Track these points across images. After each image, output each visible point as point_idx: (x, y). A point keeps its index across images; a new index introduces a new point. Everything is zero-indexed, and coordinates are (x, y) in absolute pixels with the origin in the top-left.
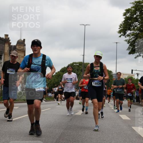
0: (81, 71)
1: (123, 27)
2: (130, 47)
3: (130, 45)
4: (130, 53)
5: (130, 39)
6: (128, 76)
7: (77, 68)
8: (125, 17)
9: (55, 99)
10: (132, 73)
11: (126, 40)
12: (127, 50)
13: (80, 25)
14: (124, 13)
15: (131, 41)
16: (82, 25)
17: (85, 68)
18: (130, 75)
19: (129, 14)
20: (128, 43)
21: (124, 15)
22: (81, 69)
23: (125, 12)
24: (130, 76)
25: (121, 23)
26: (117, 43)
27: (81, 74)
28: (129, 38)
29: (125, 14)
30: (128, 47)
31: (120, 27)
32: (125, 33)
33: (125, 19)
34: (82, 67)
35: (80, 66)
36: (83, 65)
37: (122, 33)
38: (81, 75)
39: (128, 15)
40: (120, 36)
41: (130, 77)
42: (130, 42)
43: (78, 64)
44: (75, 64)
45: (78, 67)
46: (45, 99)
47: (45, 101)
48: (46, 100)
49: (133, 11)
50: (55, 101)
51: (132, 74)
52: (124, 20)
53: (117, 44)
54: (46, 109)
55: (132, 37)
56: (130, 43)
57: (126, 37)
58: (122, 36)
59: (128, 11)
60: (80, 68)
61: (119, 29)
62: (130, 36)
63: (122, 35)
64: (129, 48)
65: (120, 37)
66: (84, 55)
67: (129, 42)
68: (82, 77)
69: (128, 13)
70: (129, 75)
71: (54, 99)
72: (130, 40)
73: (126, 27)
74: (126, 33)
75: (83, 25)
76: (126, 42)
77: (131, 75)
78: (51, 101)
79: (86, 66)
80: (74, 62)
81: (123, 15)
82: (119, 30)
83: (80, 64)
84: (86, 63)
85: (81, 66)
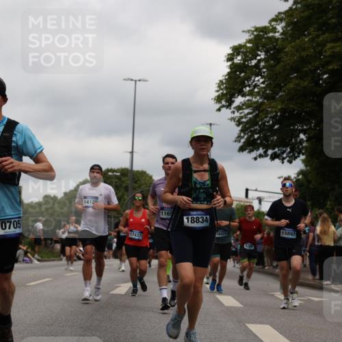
0: (126, 189)
1: (226, 88)
2: (242, 134)
3: (241, 131)
4: (242, 149)
5: (242, 115)
6: (237, 205)
7: (116, 182)
8: (229, 63)
9: (62, 256)
10: (247, 196)
11: (232, 119)
12: (235, 141)
13: (125, 80)
14: (229, 55)
15: (244, 120)
16: (128, 79)
17: (136, 182)
18: (242, 201)
19: (239, 58)
20: (238, 125)
21: (228, 60)
22: (124, 185)
23: (230, 51)
24: (242, 203)
25: (221, 79)
26: (211, 124)
27: (125, 197)
28: (241, 113)
29: (230, 58)
30: (236, 136)
31: (219, 86)
32: (230, 103)
33: (231, 68)
34: (127, 181)
35: (123, 179)
36: (129, 175)
37: (224, 103)
38: (124, 200)
39: (238, 60)
40: (219, 110)
41: (242, 206)
42: (242, 122)
43: (118, 174)
44: (110, 174)
45: (117, 180)
46: (38, 255)
47: (38, 260)
48: (40, 258)
49: (248, 50)
50: (61, 260)
51: (246, 200)
52: (229, 70)
53: (212, 126)
54: (40, 279)
55: (246, 111)
56: (241, 126)
57: (233, 112)
58: (224, 110)
59: (237, 50)
60: (124, 182)
61: (218, 91)
62: (243, 109)
63: (223, 106)
64: (239, 137)
65: (218, 112)
66: (132, 152)
67: (239, 123)
68: (127, 204)
69: (238, 55)
70: (239, 201)
71: (60, 256)
72: (242, 117)
73: (233, 89)
74: (233, 102)
75: (132, 80)
76: (233, 123)
77: (245, 202)
78: (54, 260)
79: (137, 179)
80: (110, 168)
81: (226, 59)
82: (217, 94)
83: (124, 172)
84: (137, 172)
85: (126, 178)
